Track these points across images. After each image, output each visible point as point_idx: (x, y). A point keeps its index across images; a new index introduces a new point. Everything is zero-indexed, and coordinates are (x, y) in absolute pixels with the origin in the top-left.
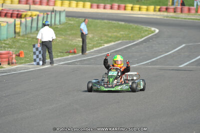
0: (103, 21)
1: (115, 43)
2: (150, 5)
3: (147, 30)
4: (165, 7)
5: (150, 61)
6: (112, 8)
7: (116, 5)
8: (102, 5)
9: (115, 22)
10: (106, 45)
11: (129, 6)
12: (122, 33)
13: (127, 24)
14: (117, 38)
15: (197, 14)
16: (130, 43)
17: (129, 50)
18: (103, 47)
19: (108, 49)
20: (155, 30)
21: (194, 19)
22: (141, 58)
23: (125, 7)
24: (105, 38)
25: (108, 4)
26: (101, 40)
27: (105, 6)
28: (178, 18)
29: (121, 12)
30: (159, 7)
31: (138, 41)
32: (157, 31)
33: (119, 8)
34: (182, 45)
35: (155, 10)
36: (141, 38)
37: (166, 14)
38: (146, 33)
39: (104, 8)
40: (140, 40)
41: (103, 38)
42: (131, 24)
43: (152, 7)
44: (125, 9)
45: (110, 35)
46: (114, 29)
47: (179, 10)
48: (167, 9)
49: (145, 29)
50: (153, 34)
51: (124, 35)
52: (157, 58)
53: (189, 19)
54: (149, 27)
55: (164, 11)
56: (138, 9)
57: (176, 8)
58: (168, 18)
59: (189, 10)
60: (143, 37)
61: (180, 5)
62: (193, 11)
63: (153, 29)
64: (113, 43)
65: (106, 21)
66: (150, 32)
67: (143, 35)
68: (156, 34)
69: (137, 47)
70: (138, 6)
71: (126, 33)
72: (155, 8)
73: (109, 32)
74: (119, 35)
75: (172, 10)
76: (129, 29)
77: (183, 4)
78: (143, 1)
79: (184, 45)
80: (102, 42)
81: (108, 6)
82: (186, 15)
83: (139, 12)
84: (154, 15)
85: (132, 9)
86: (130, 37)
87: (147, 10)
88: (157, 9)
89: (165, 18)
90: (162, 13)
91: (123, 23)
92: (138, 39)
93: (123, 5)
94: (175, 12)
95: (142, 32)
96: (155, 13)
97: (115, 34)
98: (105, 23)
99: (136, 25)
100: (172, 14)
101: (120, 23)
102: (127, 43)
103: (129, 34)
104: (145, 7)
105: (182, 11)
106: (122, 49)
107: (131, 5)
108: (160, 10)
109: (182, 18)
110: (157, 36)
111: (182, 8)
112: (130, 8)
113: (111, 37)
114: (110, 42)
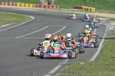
0: (3, 12)
1: (9, 25)
2: (31, 3)
3: (27, 18)
4: (39, 5)
5: (26, 35)
6: (8, 5)
7: (11, 3)
8: (3, 3)
9: (10, 13)
10: (3, 26)
11: (19, 4)
12: (13, 19)
13: (16, 14)
14: (10, 22)
15: (57, 9)
16: (17, 24)
17: (16, 29)
18: (1, 27)
19: (4, 28)
20: (32, 18)
21: (55, 12)
22: (22, 33)
23: (16, 4)
24: (4, 22)
25: (6, 2)
26: (1, 23)
27: (4, 4)
28: (46, 11)
29: (14, 7)
30: (35, 5)
31: (22, 24)
32: (34, 18)
33: (13, 5)
34: (47, 26)
35: (33, 7)
36: (24, 22)
37: (39, 8)
38: (27, 19)
39: (4, 5)
40: (23, 23)
41: (2, 22)
42: (19, 14)
43: (31, 5)
44: (16, 5)
45: (6, 20)
46: (9, 17)
47: (47, 7)
48: (40, 6)
49: (27, 17)
50: (31, 20)
51: (14, 20)
52: (31, 33)
53: (52, 12)
54: (29, 16)
55: (38, 7)
56: (24, 5)
57: (45, 5)
58: (40, 11)
59: (53, 7)
60: (25, 22)
61: (47, 3)
62: (55, 7)
63: (31, 17)
64: (7, 25)
65: (4, 12)
66: (29, 19)
67: (25, 20)
68: (33, 20)
69: (21, 27)
70: (24, 4)
71: (16, 19)
72: (33, 5)
73: (6, 18)
74: (11, 20)
75: (43, 7)
76: (18, 17)
77: (49, 3)
78: (27, 1)
79: (48, 26)
80: (1, 24)
81: (7, 3)
82: (51, 9)
83: (24, 7)
84: (32, 9)
85: (20, 5)
86: (18, 21)
87: (29, 6)
88: (35, 6)
89: (39, 11)
90: (37, 8)
91: (14, 13)
92: (22, 23)
93: (15, 3)
94: (44, 8)
95: (25, 18)
96: (33, 8)
97: (9, 19)
98: (4, 13)
99: (22, 15)
100: (43, 9)
101: (13, 13)
102: (16, 25)
103: (17, 20)
104: (28, 4)
105: (48, 7)
106: (12, 28)
107: (19, 3)
108: (36, 6)
109: (48, 11)
110: (33, 21)
111: (48, 5)
112: (19, 5)
113: (6, 21)
114: (6, 24)
